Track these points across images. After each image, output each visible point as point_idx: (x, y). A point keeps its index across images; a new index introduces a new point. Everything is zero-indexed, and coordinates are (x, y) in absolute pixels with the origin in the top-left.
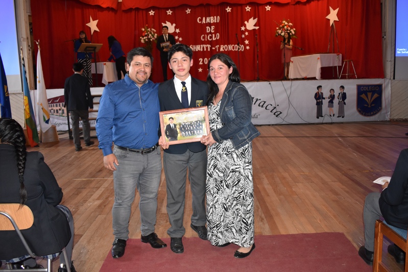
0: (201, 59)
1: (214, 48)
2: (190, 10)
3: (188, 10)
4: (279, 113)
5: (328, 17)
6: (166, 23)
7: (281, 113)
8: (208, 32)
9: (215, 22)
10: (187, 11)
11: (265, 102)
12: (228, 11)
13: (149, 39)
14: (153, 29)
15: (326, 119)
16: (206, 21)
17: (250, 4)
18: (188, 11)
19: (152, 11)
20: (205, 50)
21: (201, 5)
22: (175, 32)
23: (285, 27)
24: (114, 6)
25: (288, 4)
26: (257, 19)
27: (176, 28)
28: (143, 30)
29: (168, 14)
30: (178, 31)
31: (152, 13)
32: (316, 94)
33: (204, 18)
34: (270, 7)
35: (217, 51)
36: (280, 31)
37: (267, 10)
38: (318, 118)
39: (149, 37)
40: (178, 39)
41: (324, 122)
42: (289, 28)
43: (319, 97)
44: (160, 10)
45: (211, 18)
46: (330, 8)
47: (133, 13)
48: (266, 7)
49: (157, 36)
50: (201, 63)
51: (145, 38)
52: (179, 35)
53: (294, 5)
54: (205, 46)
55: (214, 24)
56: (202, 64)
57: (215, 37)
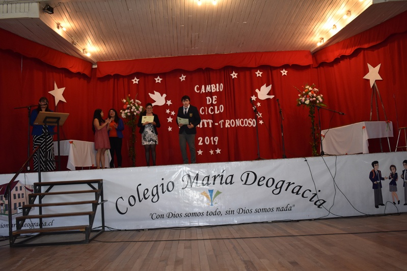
0: (200, 139)
1: (217, 124)
2: (185, 77)
3: (183, 76)
4: (322, 202)
5: (366, 77)
6: (154, 94)
7: (325, 202)
8: (208, 103)
9: (218, 90)
10: (181, 78)
11: (301, 187)
12: (233, 77)
13: (132, 113)
14: (136, 100)
15: (389, 209)
16: (205, 90)
17: (261, 68)
18: (183, 78)
19: (136, 79)
20: (206, 126)
21: (200, 70)
22: (166, 105)
23: (310, 93)
24: (87, 72)
25: (308, 67)
26: (271, 85)
27: (166, 99)
28: (125, 101)
29: (157, 82)
30: (169, 103)
31: (135, 81)
32: (371, 173)
33: (203, 87)
34: (286, 72)
35: (222, 127)
36: (303, 99)
37: (283, 75)
38: (377, 207)
39: (132, 110)
40: (170, 113)
41: (387, 212)
42: (315, 95)
43: (375, 177)
44: (147, 77)
45: (212, 86)
46: (369, 65)
47: (112, 81)
48: (282, 72)
49: (143, 109)
50: (200, 144)
51: (126, 111)
52: (171, 108)
53: (317, 68)
54: (205, 121)
55: (216, 93)
56: (202, 144)
57: (218, 109)
